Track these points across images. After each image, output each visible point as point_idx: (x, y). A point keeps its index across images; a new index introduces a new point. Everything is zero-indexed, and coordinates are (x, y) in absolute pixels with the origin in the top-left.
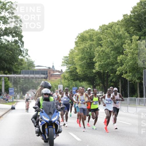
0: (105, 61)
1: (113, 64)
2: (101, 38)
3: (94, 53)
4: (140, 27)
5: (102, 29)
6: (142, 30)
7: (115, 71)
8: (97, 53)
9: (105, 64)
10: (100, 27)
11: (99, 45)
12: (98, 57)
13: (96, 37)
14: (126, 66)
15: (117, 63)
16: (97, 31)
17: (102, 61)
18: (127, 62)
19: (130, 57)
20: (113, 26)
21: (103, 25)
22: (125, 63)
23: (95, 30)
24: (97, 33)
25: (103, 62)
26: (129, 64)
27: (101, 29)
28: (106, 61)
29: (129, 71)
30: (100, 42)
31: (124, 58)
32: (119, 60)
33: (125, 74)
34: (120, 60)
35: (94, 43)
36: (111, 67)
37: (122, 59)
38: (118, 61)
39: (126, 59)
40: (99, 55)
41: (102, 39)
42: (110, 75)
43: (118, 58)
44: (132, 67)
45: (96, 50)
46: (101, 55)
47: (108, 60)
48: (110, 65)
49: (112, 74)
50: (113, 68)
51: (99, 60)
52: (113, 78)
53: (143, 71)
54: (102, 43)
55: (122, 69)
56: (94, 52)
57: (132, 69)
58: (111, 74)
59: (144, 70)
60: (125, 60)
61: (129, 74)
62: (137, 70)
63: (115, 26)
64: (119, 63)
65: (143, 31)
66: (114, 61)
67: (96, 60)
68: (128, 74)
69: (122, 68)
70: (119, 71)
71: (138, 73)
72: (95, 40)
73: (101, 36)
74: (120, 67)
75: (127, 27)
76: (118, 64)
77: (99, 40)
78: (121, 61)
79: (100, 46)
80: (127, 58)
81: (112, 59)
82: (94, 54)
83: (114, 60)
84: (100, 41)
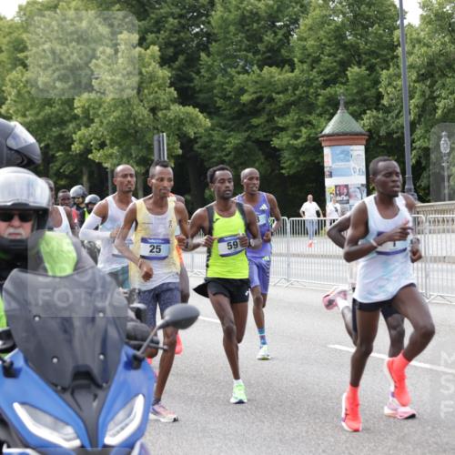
0: (38, 114)
1: (62, 119)
2: (22, 41)
3: (4, 88)
4: (143, 5)
5: (28, 14)
6: (148, 15)
7: (69, 140)
8: (13, 87)
9: (38, 122)
10: (21, 8)
11: (18, 63)
12: (15, 101)
13: (8, 38)
14: (101, 126)
15: (75, 117)
16: (12, 20)
17: (27, 113)
18: (103, 113)
19: (113, 99)
20: (61, 3)
21: (28, 3)
22: (99, 116)
23: (5, 18)
24: (10, 27)
25: (31, 115)
26: (111, 119)
27: (25, 14)
28: (42, 114)
29: (112, 140)
30: (21, 55)
31: (96, 102)
32: (78, 107)
33: (99, 150)
34: (83, 107)
35: (5, 59)
36: (55, 131)
37: (89, 106)
38: (76, 111)
39: (100, 106)
40: (19, 94)
41: (28, 44)
42: (53, 156)
43: (76, 104)
44: (120, 127)
45: (10, 80)
46: (26, 95)
47: (48, 110)
48: (54, 125)
49: (62, 151)
50: (63, 132)
51: (18, 110)
52: (63, 164)
53: (152, 140)
54: (27, 57)
55: (90, 135)
56: (3, 85)
57: (120, 134)
58: (58, 151)
59: (156, 137)
60: (97, 106)
61: (110, 151)
62: (135, 137)
63: (68, 5)
64: (79, 116)
65: (152, 16)
66: (67, 113)
67: (8, 109)
68: (107, 150)
69: (90, 132)
70: (81, 143)
71: (138, 144)
72: (4, 47)
73: (24, 36)
74: (84, 131)
75: (104, 6)
76: (78, 122)
77: (16, 50)
78: (86, 111)
79: (21, 67)
80: (104, 102)
81: (58, 107)
82: (3, 91)
83: (64, 109)
84: (22, 51)
